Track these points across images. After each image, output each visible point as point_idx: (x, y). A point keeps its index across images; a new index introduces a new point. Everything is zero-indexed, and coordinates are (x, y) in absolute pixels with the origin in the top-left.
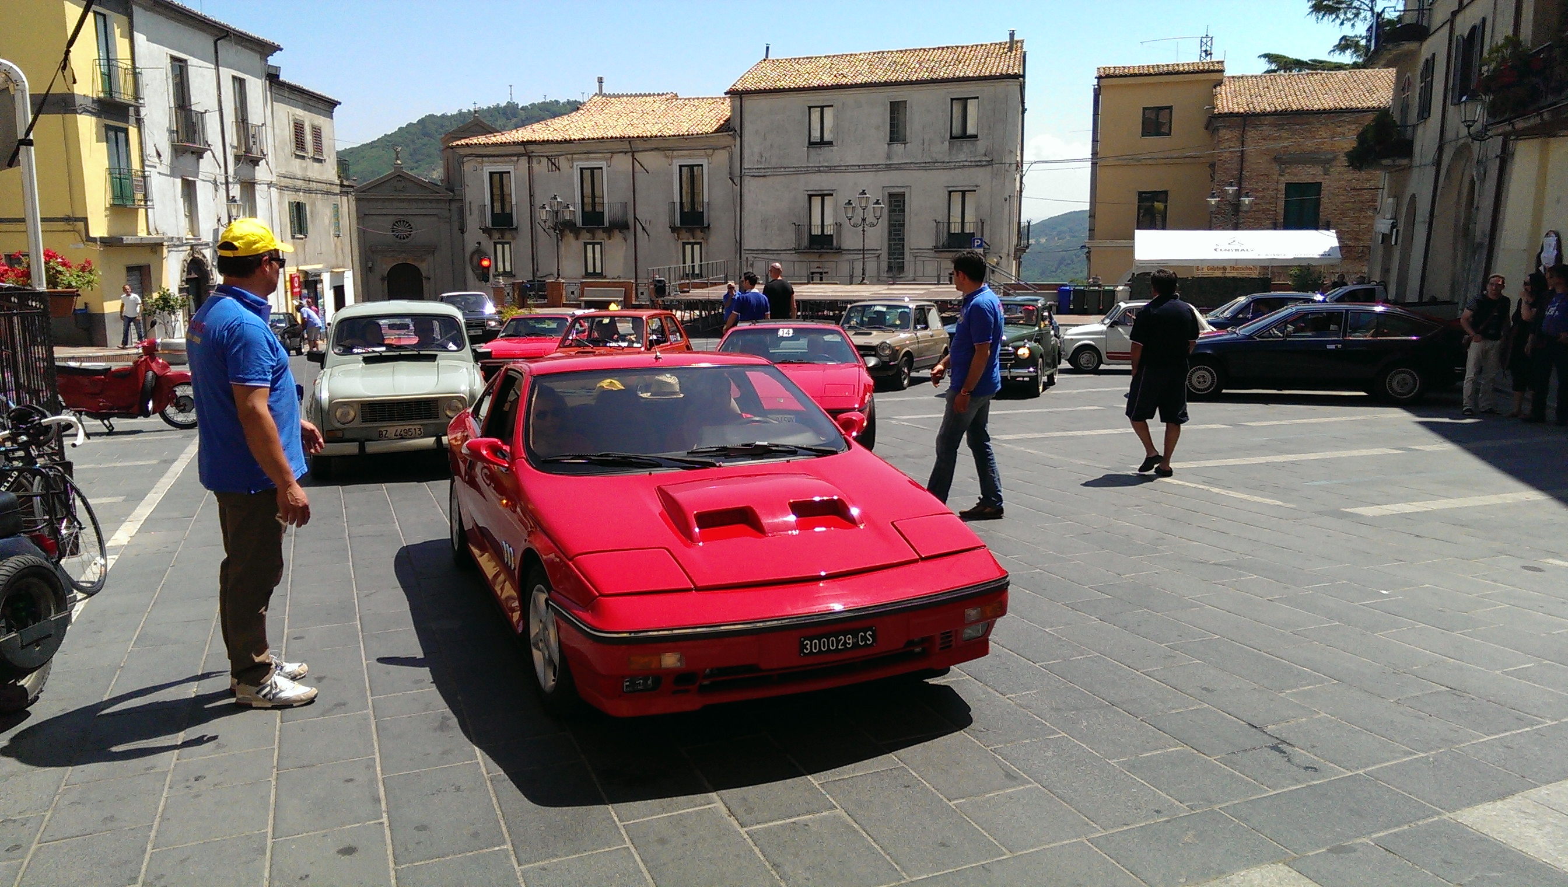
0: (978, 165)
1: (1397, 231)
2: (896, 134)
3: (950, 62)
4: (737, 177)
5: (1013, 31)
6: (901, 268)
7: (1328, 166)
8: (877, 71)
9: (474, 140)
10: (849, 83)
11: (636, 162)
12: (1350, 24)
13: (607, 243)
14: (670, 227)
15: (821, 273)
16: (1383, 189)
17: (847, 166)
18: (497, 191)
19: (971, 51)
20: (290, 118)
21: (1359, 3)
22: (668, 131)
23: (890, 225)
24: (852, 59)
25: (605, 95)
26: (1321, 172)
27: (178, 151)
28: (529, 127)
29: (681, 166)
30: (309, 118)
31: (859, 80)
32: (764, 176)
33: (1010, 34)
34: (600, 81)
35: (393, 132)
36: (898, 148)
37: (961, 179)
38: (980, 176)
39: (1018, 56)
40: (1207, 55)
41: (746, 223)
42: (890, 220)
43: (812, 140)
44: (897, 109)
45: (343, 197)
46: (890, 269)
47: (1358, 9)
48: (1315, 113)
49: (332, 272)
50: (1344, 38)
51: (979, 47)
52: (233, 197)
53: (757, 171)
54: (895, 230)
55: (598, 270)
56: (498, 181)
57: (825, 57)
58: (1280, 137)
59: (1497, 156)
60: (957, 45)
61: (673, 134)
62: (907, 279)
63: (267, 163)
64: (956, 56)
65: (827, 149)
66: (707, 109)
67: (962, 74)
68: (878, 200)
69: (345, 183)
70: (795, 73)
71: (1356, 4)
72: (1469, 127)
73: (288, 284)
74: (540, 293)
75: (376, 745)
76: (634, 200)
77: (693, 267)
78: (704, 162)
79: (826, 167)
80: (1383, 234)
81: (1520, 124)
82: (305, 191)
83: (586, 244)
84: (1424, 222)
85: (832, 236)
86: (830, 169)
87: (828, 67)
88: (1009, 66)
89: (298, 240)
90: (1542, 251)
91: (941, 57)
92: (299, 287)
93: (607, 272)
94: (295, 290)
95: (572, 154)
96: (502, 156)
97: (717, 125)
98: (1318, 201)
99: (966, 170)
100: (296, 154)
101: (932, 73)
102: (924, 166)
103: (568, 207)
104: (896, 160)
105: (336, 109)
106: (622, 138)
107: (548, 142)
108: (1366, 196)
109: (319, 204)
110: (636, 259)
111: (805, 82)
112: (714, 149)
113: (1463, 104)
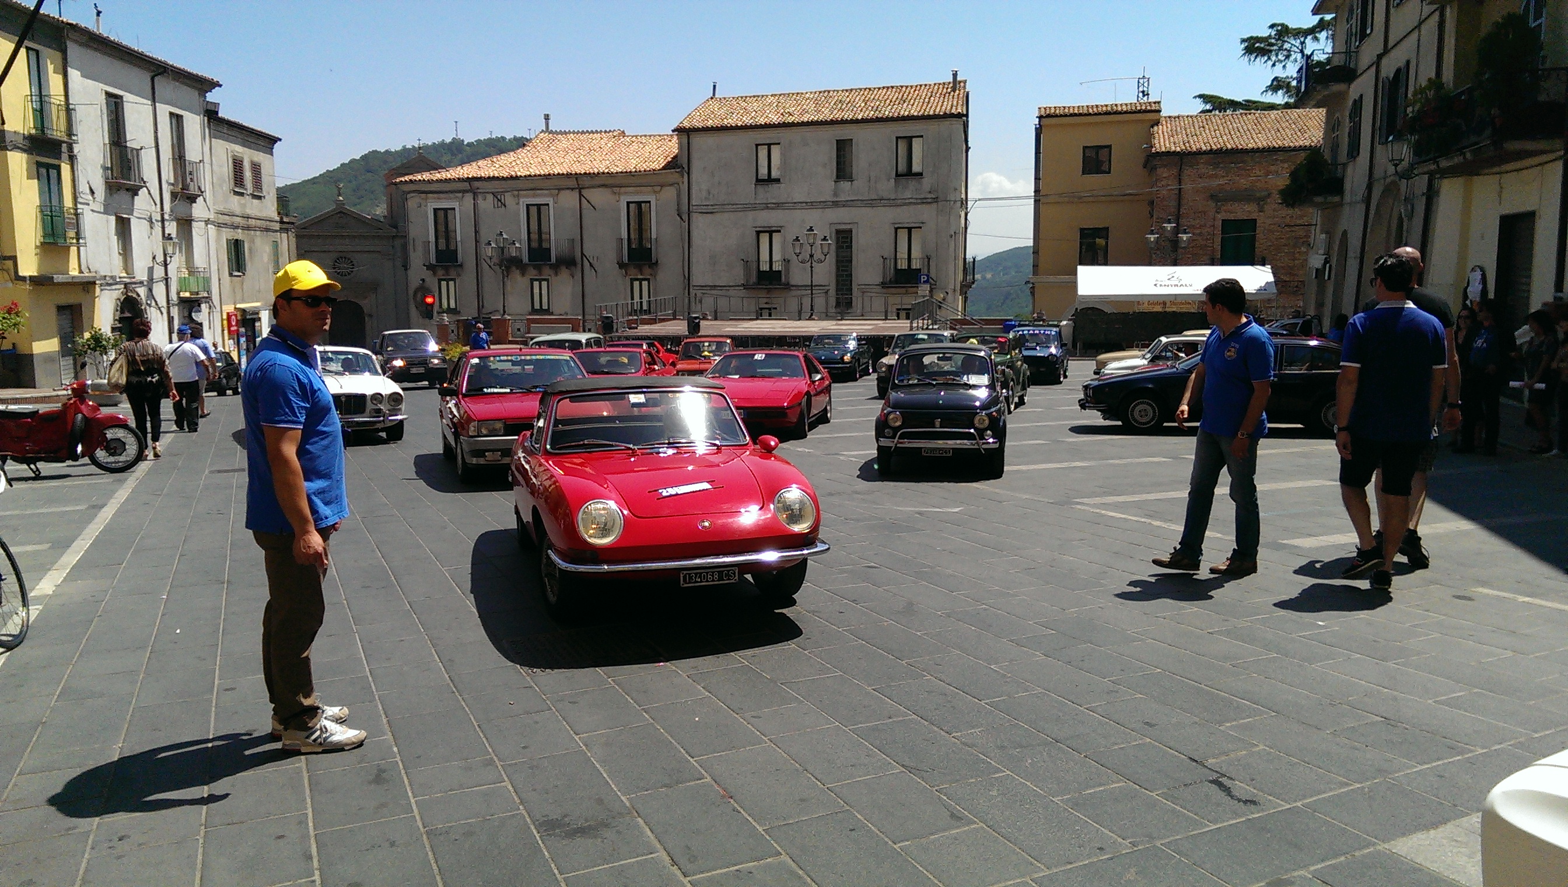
0: (924, 201)
1: (1330, 266)
2: (843, 171)
3: (895, 101)
4: (685, 213)
5: (956, 71)
6: (849, 304)
7: (1262, 203)
8: (823, 110)
9: (419, 177)
10: (796, 122)
11: (582, 198)
12: (1281, 65)
13: (554, 280)
14: (618, 263)
15: (770, 309)
16: (1316, 225)
17: (795, 203)
18: (441, 228)
19: (915, 90)
20: (229, 156)
21: (1290, 45)
22: (615, 168)
23: (837, 261)
24: (798, 98)
25: (551, 132)
26: (1257, 210)
27: (112, 187)
28: (474, 164)
29: (628, 203)
30: (248, 155)
31: (805, 118)
32: (712, 213)
33: (953, 74)
34: (547, 117)
35: (336, 167)
36: (845, 185)
37: (906, 215)
38: (926, 213)
39: (961, 96)
40: (1144, 96)
41: (693, 260)
42: (837, 256)
43: (759, 178)
44: (843, 147)
45: (283, 234)
46: (838, 304)
47: (1289, 51)
48: (1249, 152)
50: (1276, 79)
51: (923, 86)
52: (169, 235)
53: (705, 207)
54: (843, 267)
55: (545, 307)
56: (442, 217)
57: (772, 96)
58: (1216, 176)
59: (1423, 194)
60: (902, 85)
61: (620, 170)
62: (855, 315)
63: (205, 201)
64: (901, 94)
65: (776, 186)
66: (655, 146)
67: (906, 113)
68: (825, 237)
69: (285, 220)
70: (742, 112)
71: (1287, 46)
72: (1396, 165)
73: (225, 322)
76: (581, 236)
77: (641, 303)
78: (652, 199)
79: (774, 204)
80: (1317, 270)
81: (1444, 163)
82: (244, 228)
83: (532, 281)
84: (1356, 257)
85: (780, 272)
86: (778, 206)
87: (774, 105)
88: (952, 106)
89: (235, 278)
91: (886, 97)
92: (236, 325)
93: (554, 308)
94: (232, 329)
95: (518, 190)
96: (446, 192)
97: (665, 163)
98: (1254, 237)
99: (912, 207)
100: (234, 191)
101: (877, 112)
102: (871, 203)
103: (515, 244)
104: (842, 198)
105: (275, 145)
106: (569, 175)
107: (494, 178)
108: (1302, 233)
109: (258, 241)
110: (583, 295)
111: (752, 120)
112: (662, 186)
113: (1390, 144)
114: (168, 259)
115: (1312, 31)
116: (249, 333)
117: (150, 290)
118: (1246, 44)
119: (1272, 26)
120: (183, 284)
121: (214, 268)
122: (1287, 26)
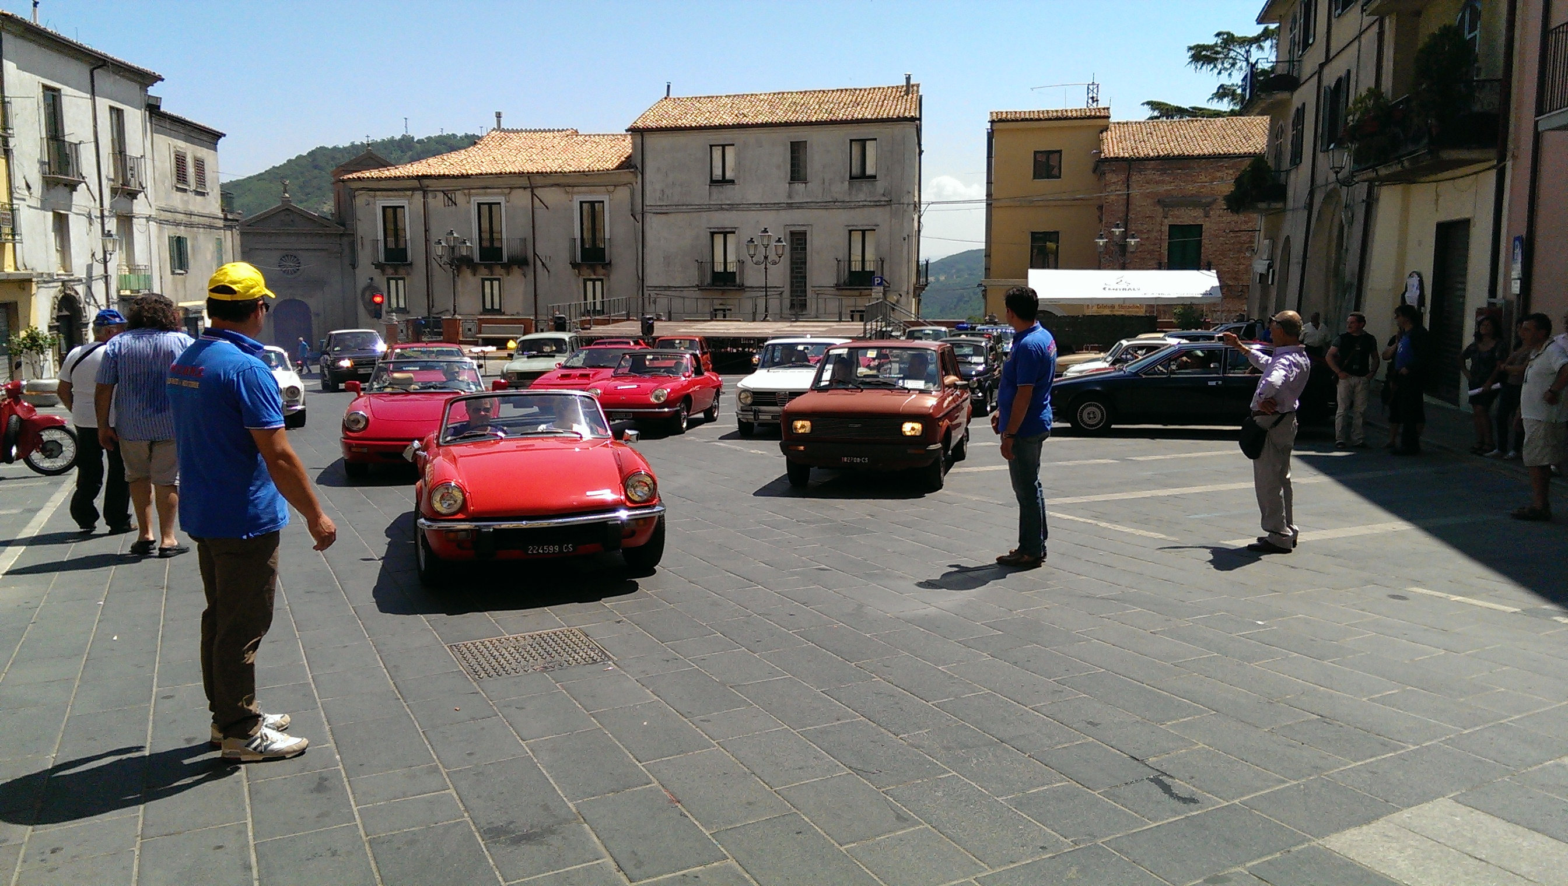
0: (877, 204)
1: (1273, 271)
2: (797, 173)
3: (849, 104)
4: (639, 214)
5: (909, 75)
6: (804, 306)
7: (1207, 208)
8: (777, 111)
9: (367, 174)
10: (750, 123)
11: (535, 198)
12: (1227, 73)
13: (506, 279)
14: (570, 263)
15: (724, 310)
16: (1260, 230)
17: (748, 204)
18: (390, 226)
19: (869, 93)
20: (172, 151)
21: (1235, 54)
22: (568, 167)
23: (792, 263)
24: (752, 99)
25: (503, 130)
26: (1202, 215)
27: (49, 183)
28: (424, 161)
29: (581, 203)
30: (192, 151)
31: (760, 120)
32: (666, 213)
33: (907, 78)
34: (499, 115)
35: (282, 164)
36: (799, 187)
37: (860, 218)
38: (879, 216)
39: (914, 99)
40: (1093, 102)
41: (647, 261)
42: (792, 258)
43: (714, 179)
44: (797, 149)
45: (227, 232)
46: (792, 306)
47: (1234, 59)
48: (1196, 158)
50: (1222, 86)
51: (877, 89)
52: (109, 231)
53: (658, 208)
54: (797, 268)
55: (496, 307)
56: (392, 215)
57: (726, 97)
58: (1163, 182)
59: (1363, 201)
60: (856, 87)
61: (573, 170)
62: (809, 316)
63: (146, 197)
64: (855, 98)
65: (729, 187)
66: (608, 146)
67: (860, 116)
68: (780, 239)
69: (229, 217)
70: (696, 112)
72: (1337, 173)
74: (435, 330)
76: (534, 238)
77: (594, 303)
78: (606, 199)
79: (729, 205)
80: (1261, 275)
81: (1383, 171)
82: (186, 225)
83: (483, 280)
84: (1298, 263)
85: (734, 273)
86: (733, 207)
87: (729, 106)
88: (906, 109)
89: (178, 275)
90: (1406, 291)
91: (840, 99)
93: (506, 310)
95: (469, 189)
96: (395, 190)
97: (619, 162)
98: (1201, 241)
99: (866, 210)
100: (177, 187)
101: (831, 115)
102: (826, 205)
103: (465, 243)
104: (797, 199)
105: (220, 141)
106: (521, 174)
107: (444, 176)
108: (1244, 237)
109: (201, 238)
110: (535, 296)
111: (706, 121)
112: (615, 186)
113: (1331, 152)
114: (108, 256)
115: (1257, 40)
117: (89, 288)
118: (1193, 52)
119: (1218, 35)
120: (123, 282)
121: (156, 265)
122: (1233, 35)
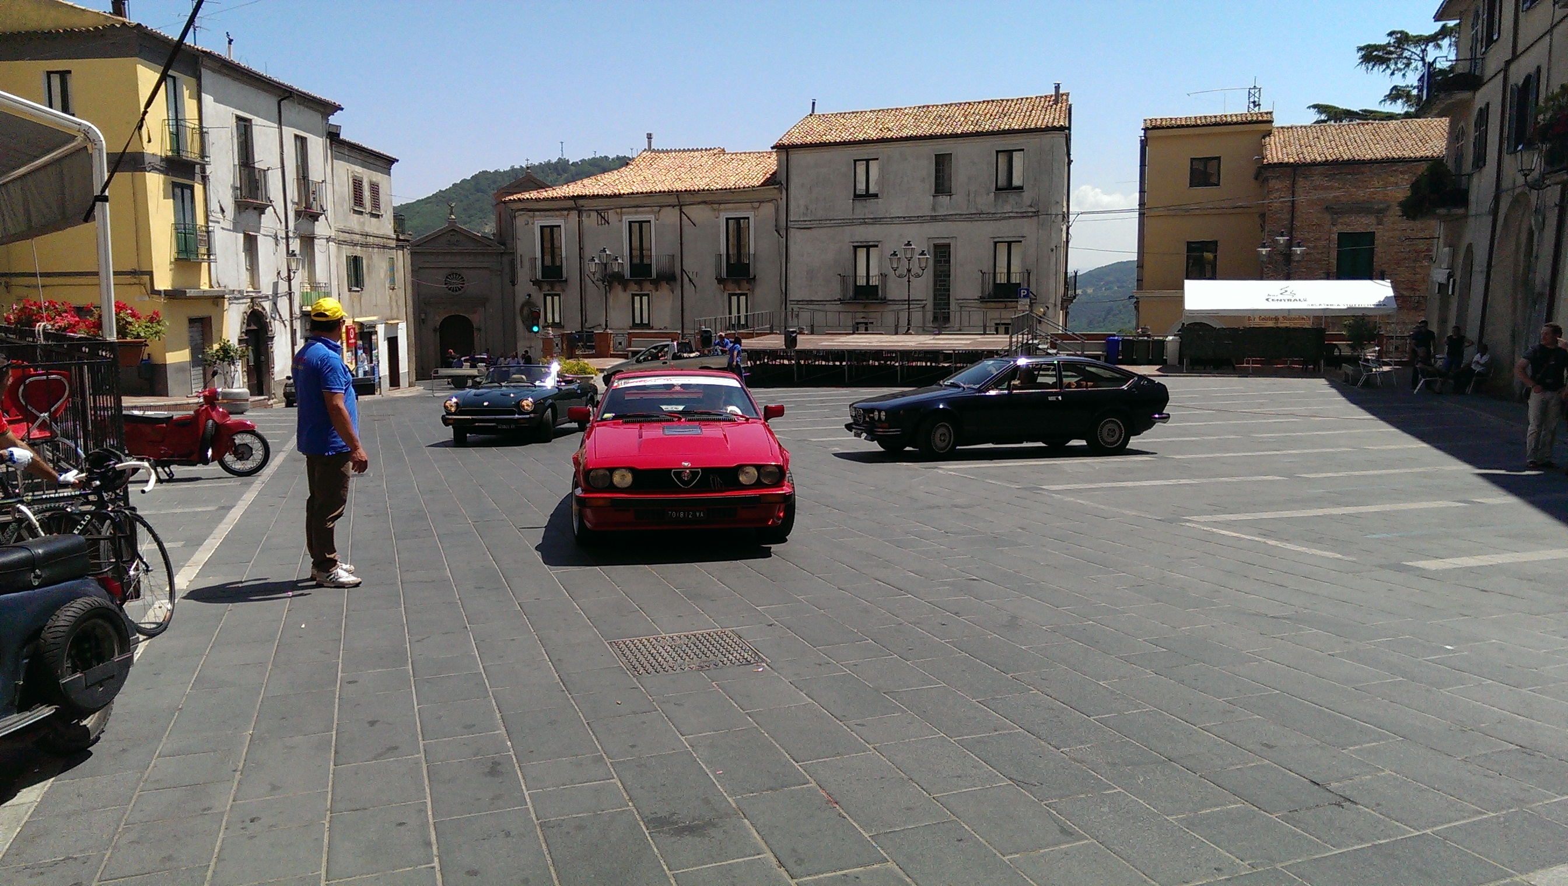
0: (1023, 215)
1: (1454, 281)
2: (942, 186)
3: (996, 115)
4: (783, 229)
5: (1059, 84)
6: (947, 319)
7: (1381, 215)
8: (922, 125)
9: (527, 195)
10: (894, 137)
11: (683, 215)
12: (1401, 74)
13: (654, 294)
14: (716, 279)
15: (866, 324)
16: (1439, 238)
17: (893, 218)
18: (548, 245)
19: (1016, 104)
20: (350, 176)
21: (1410, 53)
22: (715, 185)
23: (935, 275)
24: (897, 113)
25: (654, 151)
26: (1375, 222)
27: (241, 206)
28: (579, 182)
29: (727, 219)
30: (368, 176)
31: (905, 133)
32: (810, 228)
33: (1056, 87)
34: (650, 137)
35: (448, 187)
36: (944, 199)
37: (1006, 229)
38: (1027, 227)
39: (1064, 109)
40: (1255, 106)
41: (791, 275)
42: (935, 271)
43: (858, 192)
44: (942, 162)
45: (399, 251)
46: (935, 319)
47: (1409, 59)
48: (1367, 163)
49: (387, 323)
50: (1395, 88)
51: (1025, 100)
52: (293, 251)
53: (803, 223)
54: (940, 281)
55: (645, 321)
56: (549, 234)
57: (871, 112)
58: (1332, 188)
59: (1556, 205)
60: (1003, 98)
61: (720, 187)
62: (952, 330)
63: (326, 219)
64: (1002, 108)
65: (873, 201)
66: (754, 163)
67: (1007, 127)
68: (923, 252)
69: (401, 237)
70: (841, 128)
71: (1406, 54)
72: (1526, 175)
74: (588, 344)
75: (428, 790)
76: (681, 252)
77: (739, 317)
78: (750, 214)
79: (872, 219)
80: (1440, 284)
82: (362, 245)
83: (633, 296)
84: (1481, 271)
85: (876, 286)
86: (876, 221)
87: (873, 121)
88: (1054, 118)
89: (354, 293)
91: (986, 111)
92: (354, 338)
93: (654, 323)
94: (350, 341)
95: (621, 208)
96: (553, 210)
97: (764, 179)
98: (1373, 249)
99: (1012, 221)
100: (354, 210)
101: (977, 126)
102: (970, 218)
103: (617, 260)
104: (941, 212)
105: (393, 166)
106: (670, 193)
107: (598, 196)
108: (1422, 246)
109: (375, 258)
110: (682, 310)
111: (851, 137)
112: (760, 202)
113: (1519, 153)
114: (292, 275)
115: (1434, 38)
116: (367, 346)
117: (275, 304)
118: (1363, 53)
119: (1391, 34)
120: (306, 299)
121: (334, 283)
122: (1406, 33)
